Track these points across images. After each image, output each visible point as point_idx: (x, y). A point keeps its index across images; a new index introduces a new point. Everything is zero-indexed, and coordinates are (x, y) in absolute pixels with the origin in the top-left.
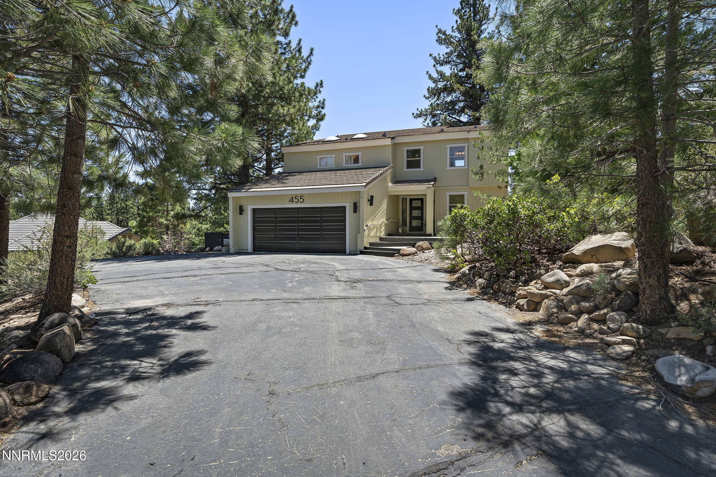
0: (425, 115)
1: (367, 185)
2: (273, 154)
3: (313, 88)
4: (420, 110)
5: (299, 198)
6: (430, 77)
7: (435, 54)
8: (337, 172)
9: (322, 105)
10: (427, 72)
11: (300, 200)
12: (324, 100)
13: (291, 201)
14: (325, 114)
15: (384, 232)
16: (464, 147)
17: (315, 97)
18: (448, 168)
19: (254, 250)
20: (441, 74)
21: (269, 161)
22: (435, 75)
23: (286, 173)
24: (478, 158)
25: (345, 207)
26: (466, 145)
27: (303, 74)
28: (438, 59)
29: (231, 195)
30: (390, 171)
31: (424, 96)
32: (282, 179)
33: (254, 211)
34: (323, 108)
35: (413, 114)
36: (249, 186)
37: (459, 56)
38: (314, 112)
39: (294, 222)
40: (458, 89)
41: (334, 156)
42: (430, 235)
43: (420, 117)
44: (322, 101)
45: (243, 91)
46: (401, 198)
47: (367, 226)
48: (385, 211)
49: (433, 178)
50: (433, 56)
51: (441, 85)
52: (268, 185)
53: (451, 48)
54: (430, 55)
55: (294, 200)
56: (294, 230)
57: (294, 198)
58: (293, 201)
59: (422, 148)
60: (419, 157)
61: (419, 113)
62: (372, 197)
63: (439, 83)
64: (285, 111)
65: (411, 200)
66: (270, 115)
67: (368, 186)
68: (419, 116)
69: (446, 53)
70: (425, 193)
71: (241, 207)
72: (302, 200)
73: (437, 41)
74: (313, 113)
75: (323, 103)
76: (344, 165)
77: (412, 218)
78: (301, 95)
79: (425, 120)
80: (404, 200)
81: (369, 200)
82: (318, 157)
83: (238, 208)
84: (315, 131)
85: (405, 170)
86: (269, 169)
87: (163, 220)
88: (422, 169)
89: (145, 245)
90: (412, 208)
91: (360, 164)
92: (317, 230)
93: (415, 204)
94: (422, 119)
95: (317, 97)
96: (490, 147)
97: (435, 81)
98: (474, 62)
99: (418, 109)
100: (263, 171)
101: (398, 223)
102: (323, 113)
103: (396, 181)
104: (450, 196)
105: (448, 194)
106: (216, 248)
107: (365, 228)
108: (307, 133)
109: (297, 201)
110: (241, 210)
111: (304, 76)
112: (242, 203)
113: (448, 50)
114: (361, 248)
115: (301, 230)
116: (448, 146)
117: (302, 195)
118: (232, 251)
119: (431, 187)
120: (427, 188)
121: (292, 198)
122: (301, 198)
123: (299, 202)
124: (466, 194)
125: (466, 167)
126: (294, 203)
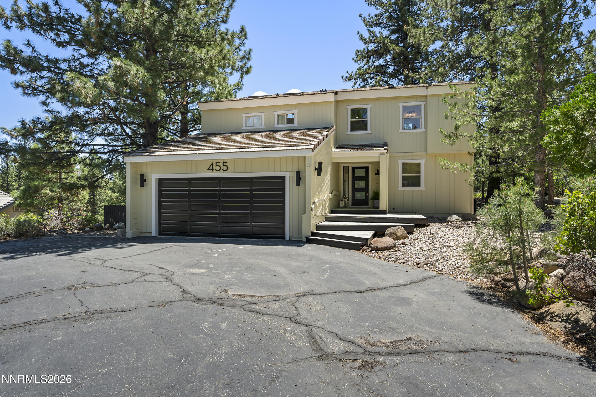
0: (355, 78)
1: (315, 148)
2: (189, 114)
3: (238, 32)
4: (350, 73)
5: (221, 165)
6: (362, 38)
7: (365, 15)
8: (268, 133)
9: (247, 57)
10: (358, 32)
11: (222, 168)
12: (250, 50)
13: (211, 168)
14: (251, 67)
15: (328, 209)
16: (419, 107)
17: (238, 50)
18: (401, 131)
19: (160, 234)
20: (373, 34)
21: (183, 121)
22: (366, 35)
23: (204, 134)
24: (447, 118)
25: (284, 178)
26: (423, 104)
27: (225, 18)
28: (367, 20)
29: (129, 160)
30: (333, 133)
31: (353, 59)
32: (199, 140)
33: (161, 181)
34: (248, 59)
35: (342, 77)
36: (154, 148)
37: (390, 18)
38: (239, 64)
39: (214, 196)
40: (394, 49)
41: (263, 114)
42: (384, 213)
43: (349, 80)
44: (248, 51)
45: (147, 23)
46: (342, 166)
47: (314, 203)
48: (329, 183)
49: (382, 143)
50: (363, 16)
51: (372, 46)
52: (180, 148)
53: (380, 10)
54: (360, 16)
55: (214, 167)
56: (214, 207)
57: (214, 165)
58: (212, 169)
59: (369, 107)
60: (367, 117)
61: (349, 76)
62: (320, 164)
63: (370, 45)
64: (203, 55)
65: (354, 169)
66: (184, 59)
67: (317, 149)
68: (350, 78)
69: (376, 15)
70: (377, 161)
71: (142, 176)
72: (225, 168)
74: (237, 65)
75: (249, 54)
76: (276, 126)
77: (355, 190)
78: (223, 40)
79: (355, 84)
80: (346, 169)
81: (316, 169)
82: (244, 116)
83: (138, 177)
84: (237, 90)
85: (349, 132)
86: (184, 131)
87: (48, 192)
88: (369, 131)
89: (19, 223)
90: (354, 179)
91: (295, 125)
92: (246, 208)
93: (359, 173)
94: (352, 82)
95: (240, 50)
96: (465, 103)
97: (366, 43)
98: (411, 20)
99: (347, 72)
100: (177, 134)
101: (339, 195)
102: (248, 65)
103: (339, 147)
104: (404, 164)
105: (401, 162)
106: (117, 225)
107: (313, 206)
108: (229, 92)
109: (218, 168)
110: (143, 181)
111: (226, 21)
112: (145, 170)
113: (378, 12)
114: (306, 233)
115: (224, 208)
116: (401, 105)
117: (225, 161)
118: (129, 235)
119: (385, 153)
120: (381, 154)
121: (212, 164)
122: (225, 164)
123: (221, 170)
124: (422, 162)
125: (423, 130)
126: (214, 171)
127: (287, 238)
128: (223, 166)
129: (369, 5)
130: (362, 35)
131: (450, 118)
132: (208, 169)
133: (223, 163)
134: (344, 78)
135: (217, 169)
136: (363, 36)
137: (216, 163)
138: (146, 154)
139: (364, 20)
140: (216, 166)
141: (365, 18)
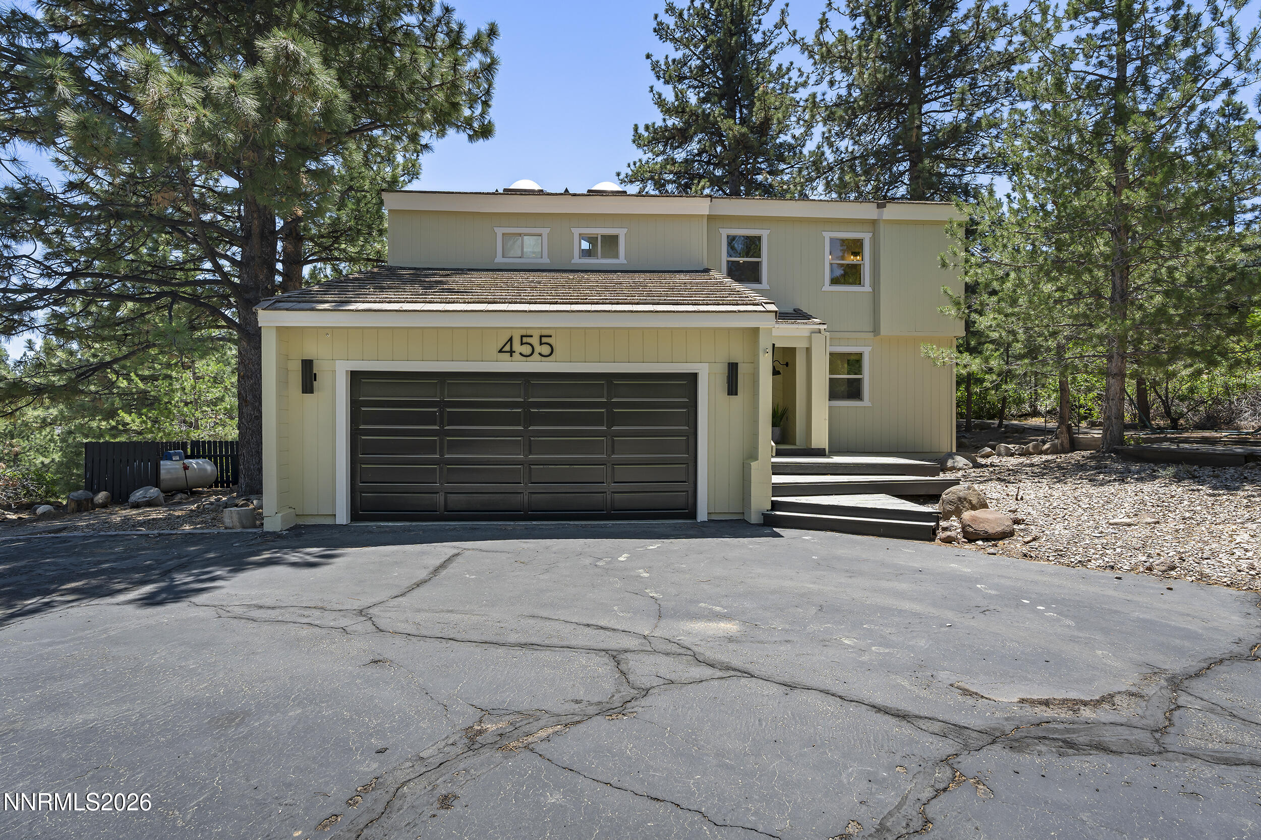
5: (535, 341)
6: (660, 102)
10: (652, 88)
11: (538, 348)
13: (507, 349)
18: (827, 287)
19: (355, 516)
24: (944, 265)
26: (864, 236)
29: (270, 319)
33: (356, 377)
39: (512, 419)
41: (545, 231)
42: (820, 453)
49: (791, 310)
55: (517, 347)
57: (516, 341)
58: (511, 352)
59: (764, 234)
60: (758, 255)
61: (630, 173)
69: (675, 61)
70: (807, 345)
71: (307, 366)
72: (546, 350)
73: (655, 30)
76: (577, 260)
82: (499, 231)
83: (299, 367)
88: (768, 284)
91: (621, 260)
92: (595, 448)
99: (629, 166)
109: (526, 350)
110: (309, 377)
112: (311, 350)
116: (828, 235)
117: (545, 333)
118: (273, 522)
119: (823, 332)
120: (813, 332)
121: (511, 340)
122: (544, 340)
123: (536, 355)
124: (866, 351)
125: (867, 288)
126: (516, 356)
127: (702, 515)
128: (541, 344)
129: (661, 38)
130: (660, 95)
131: (951, 267)
132: (500, 351)
133: (541, 337)
134: (621, 177)
135: (524, 353)
136: (663, 97)
137: (522, 337)
138: (326, 306)
139: (655, 66)
140: (522, 344)
141: (658, 62)
